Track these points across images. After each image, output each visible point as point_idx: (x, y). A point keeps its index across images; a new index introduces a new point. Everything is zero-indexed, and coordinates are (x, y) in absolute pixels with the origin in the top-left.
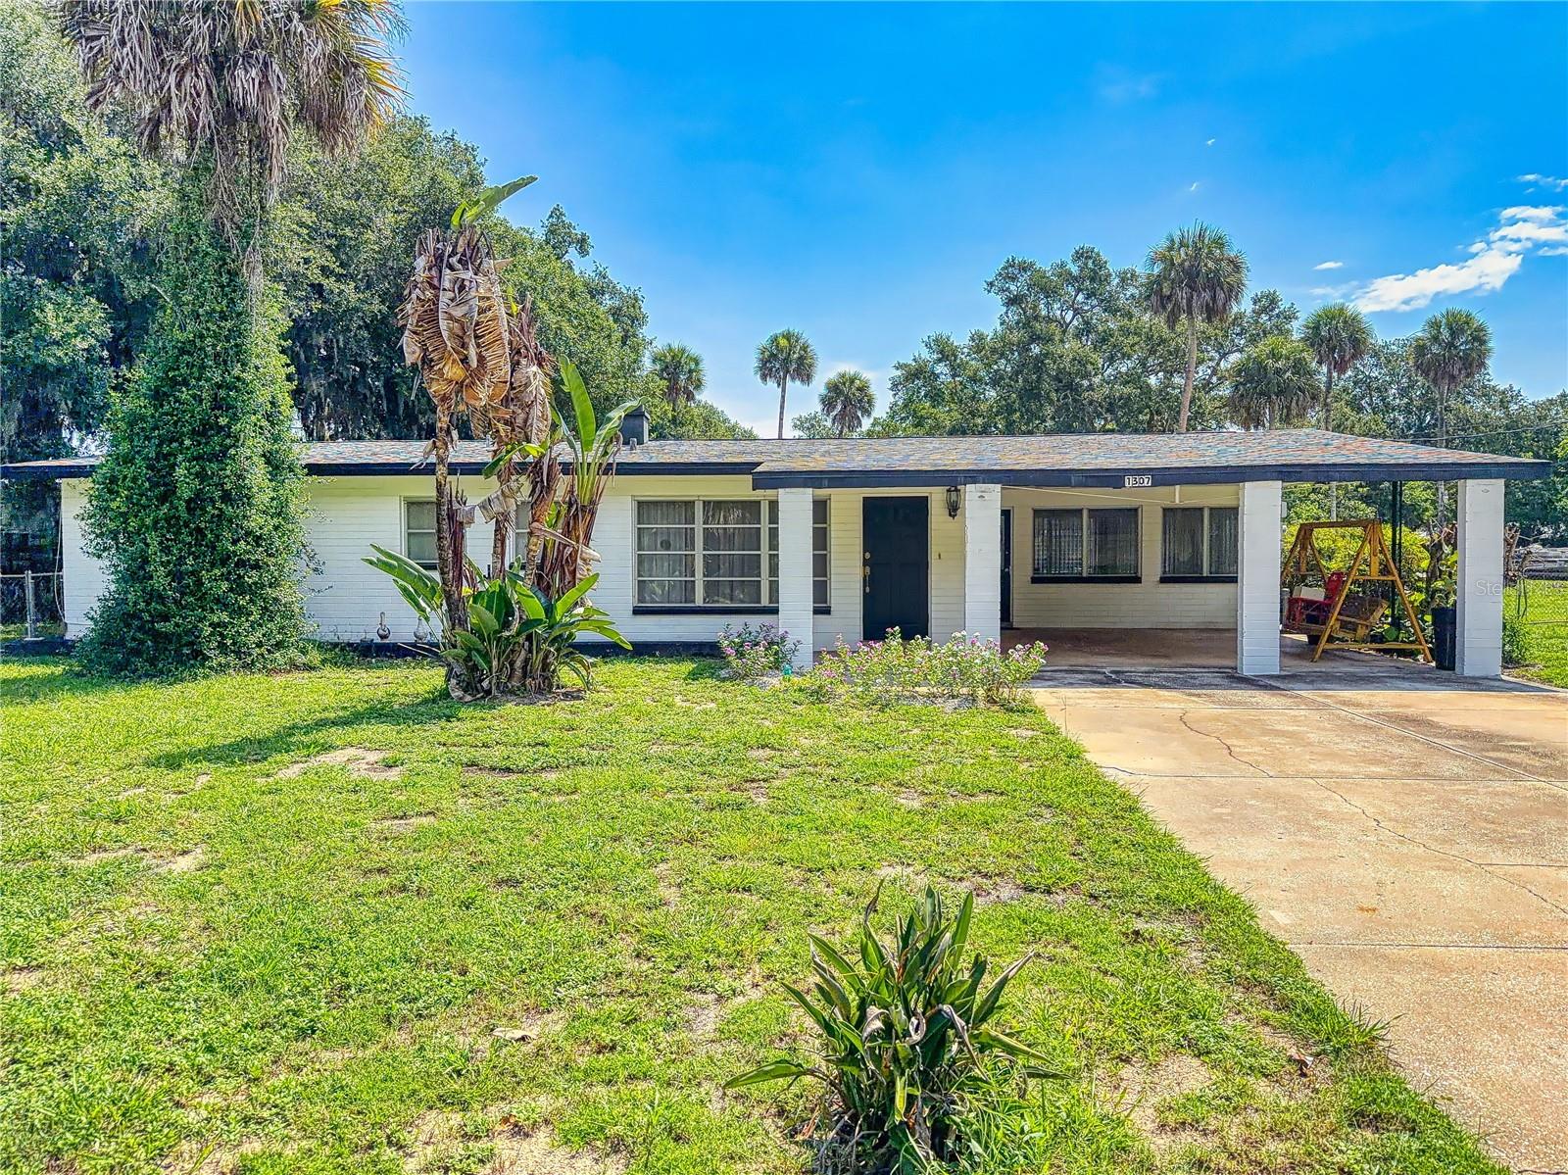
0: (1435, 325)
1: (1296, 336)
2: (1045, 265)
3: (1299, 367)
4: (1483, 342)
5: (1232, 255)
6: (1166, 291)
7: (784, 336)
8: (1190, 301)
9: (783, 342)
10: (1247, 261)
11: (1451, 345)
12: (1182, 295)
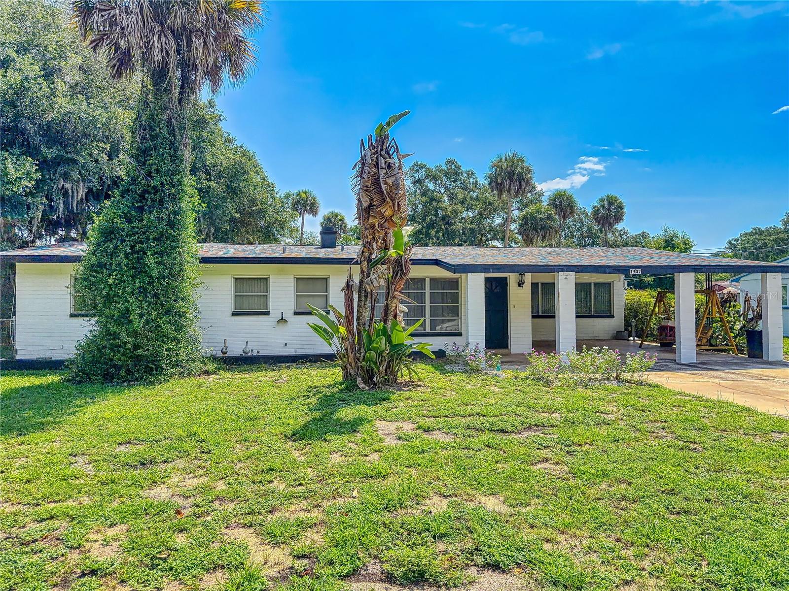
0: (602, 200)
1: (544, 204)
2: (432, 166)
3: (549, 217)
4: (622, 209)
5: (527, 165)
6: (499, 181)
7: (303, 192)
8: (510, 186)
9: (303, 195)
10: (534, 168)
11: (609, 209)
12: (507, 183)
